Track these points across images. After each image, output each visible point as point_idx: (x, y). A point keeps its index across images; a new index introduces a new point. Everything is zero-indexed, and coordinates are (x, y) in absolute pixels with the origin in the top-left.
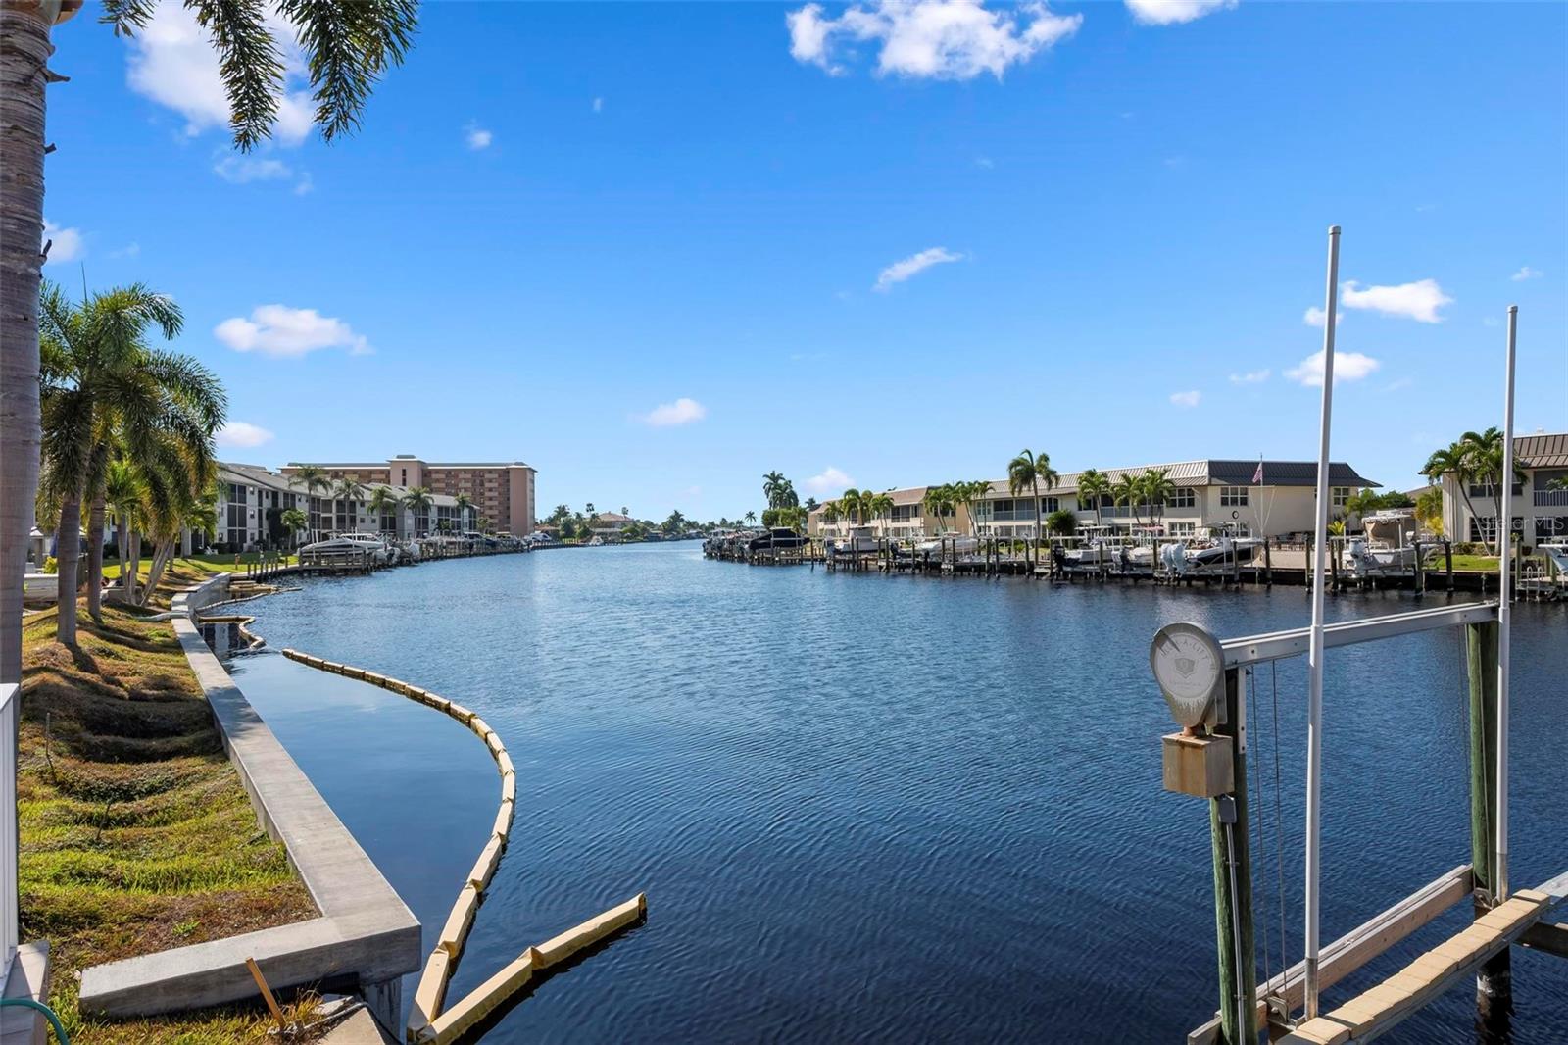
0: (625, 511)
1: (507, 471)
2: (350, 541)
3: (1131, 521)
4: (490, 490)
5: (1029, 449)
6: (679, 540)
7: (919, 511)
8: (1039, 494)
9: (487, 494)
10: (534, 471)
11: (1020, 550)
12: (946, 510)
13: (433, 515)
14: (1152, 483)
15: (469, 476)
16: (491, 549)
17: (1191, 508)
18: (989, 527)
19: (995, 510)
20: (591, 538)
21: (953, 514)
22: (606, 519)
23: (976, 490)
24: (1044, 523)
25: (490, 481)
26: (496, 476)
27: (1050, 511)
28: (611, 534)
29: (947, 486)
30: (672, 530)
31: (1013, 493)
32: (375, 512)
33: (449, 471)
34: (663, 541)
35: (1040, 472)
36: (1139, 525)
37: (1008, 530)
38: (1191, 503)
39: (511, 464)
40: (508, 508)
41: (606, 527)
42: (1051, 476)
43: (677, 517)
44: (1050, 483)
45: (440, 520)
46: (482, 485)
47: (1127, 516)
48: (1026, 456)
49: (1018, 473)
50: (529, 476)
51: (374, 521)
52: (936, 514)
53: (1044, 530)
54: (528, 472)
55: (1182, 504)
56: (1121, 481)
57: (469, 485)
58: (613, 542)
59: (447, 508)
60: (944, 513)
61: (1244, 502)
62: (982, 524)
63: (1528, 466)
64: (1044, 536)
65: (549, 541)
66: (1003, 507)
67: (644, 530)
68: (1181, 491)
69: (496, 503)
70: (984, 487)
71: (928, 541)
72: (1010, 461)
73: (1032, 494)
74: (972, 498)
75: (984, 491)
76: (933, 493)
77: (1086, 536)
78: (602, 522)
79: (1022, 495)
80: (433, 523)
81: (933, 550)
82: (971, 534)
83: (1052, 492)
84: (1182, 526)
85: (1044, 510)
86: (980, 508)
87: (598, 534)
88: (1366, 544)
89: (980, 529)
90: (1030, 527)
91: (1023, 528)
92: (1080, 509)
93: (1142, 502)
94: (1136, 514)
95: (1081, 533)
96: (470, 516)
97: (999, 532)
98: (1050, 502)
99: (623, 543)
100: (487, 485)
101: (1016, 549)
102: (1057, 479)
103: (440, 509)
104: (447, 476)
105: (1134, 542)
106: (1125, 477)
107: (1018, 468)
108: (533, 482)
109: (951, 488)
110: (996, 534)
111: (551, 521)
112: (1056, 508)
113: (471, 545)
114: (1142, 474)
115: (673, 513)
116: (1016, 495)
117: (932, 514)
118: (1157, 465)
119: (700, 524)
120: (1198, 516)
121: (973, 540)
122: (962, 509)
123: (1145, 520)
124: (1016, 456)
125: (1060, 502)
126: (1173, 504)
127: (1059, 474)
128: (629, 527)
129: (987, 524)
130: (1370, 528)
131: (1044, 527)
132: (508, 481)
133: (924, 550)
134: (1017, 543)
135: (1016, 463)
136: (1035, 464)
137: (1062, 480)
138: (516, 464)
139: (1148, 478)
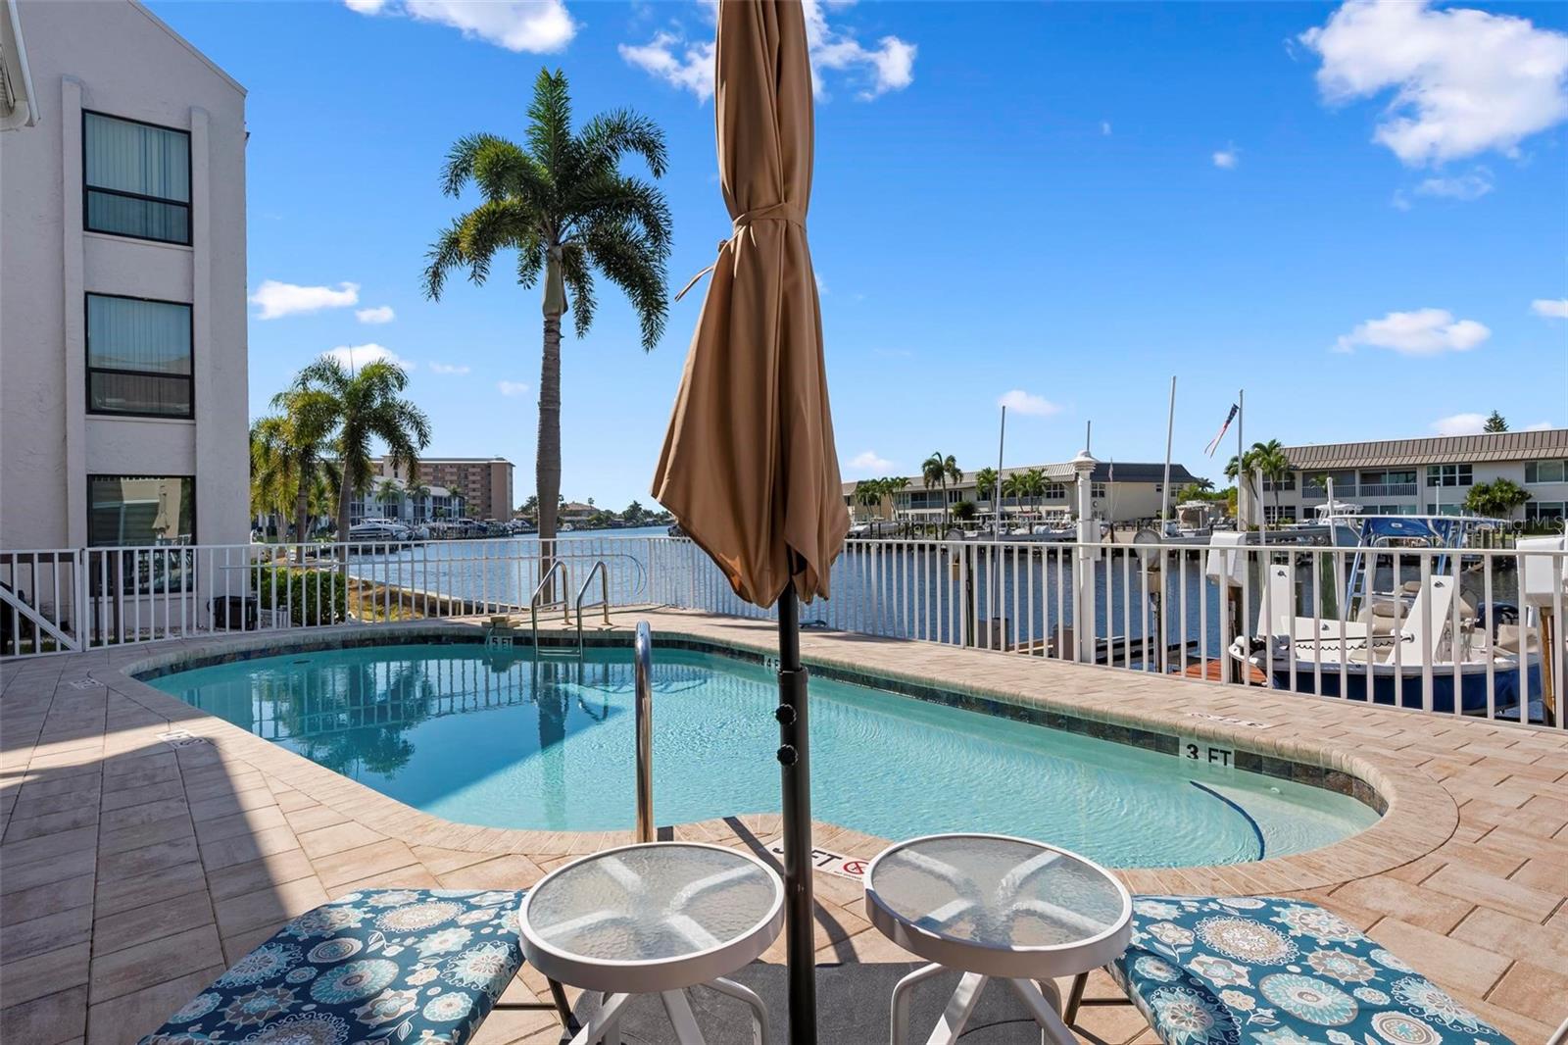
0: (591, 501)
1: (489, 466)
2: (380, 526)
3: (1017, 509)
4: (474, 482)
5: (940, 452)
6: (637, 527)
7: (851, 502)
8: (947, 487)
9: (471, 486)
10: (513, 466)
11: (931, 532)
12: (873, 500)
13: (429, 504)
14: (1032, 480)
15: (455, 470)
16: (483, 533)
17: (1062, 499)
18: (908, 515)
19: (913, 500)
20: (562, 525)
21: (879, 503)
22: (574, 509)
23: (897, 484)
24: (950, 511)
25: (474, 474)
26: (479, 470)
27: (956, 501)
28: (579, 522)
29: (874, 481)
30: (632, 518)
31: (927, 486)
32: (382, 501)
33: (437, 465)
34: (625, 527)
35: (948, 470)
36: (1023, 512)
37: (922, 517)
38: (1062, 495)
39: (492, 459)
40: (490, 498)
41: (574, 515)
42: (956, 474)
43: (636, 507)
44: (956, 479)
45: (435, 508)
46: (466, 477)
47: (1015, 505)
48: (937, 457)
49: (930, 470)
50: (508, 471)
51: (379, 509)
52: (865, 504)
53: (951, 517)
54: (508, 467)
55: (1055, 496)
56: (1009, 478)
57: (455, 478)
58: (580, 529)
59: (441, 498)
60: (872, 502)
61: (1102, 494)
62: (901, 512)
63: (1296, 468)
64: (951, 521)
65: (527, 527)
66: (918, 498)
67: (608, 518)
68: (1055, 487)
69: (479, 494)
70: (904, 482)
71: (858, 524)
72: (923, 461)
73: (942, 488)
74: (894, 491)
75: (904, 485)
76: (863, 486)
77: (981, 521)
78: (571, 511)
79: (936, 488)
80: (429, 511)
81: (863, 532)
82: (893, 519)
83: (957, 486)
84: (1055, 513)
85: (951, 501)
86: (901, 500)
87: (567, 522)
88: (1176, 525)
89: (900, 515)
90: (940, 514)
91: (935, 514)
92: (979, 499)
93: (1026, 494)
94: (1020, 504)
95: (978, 518)
96: (460, 505)
97: (915, 518)
98: (956, 495)
99: (590, 529)
100: (471, 478)
101: (928, 532)
102: (961, 475)
103: (435, 498)
104: (434, 470)
105: (1017, 525)
106: (1013, 475)
107: (931, 466)
108: (511, 475)
109: (878, 483)
110: (913, 519)
111: (524, 510)
112: (960, 499)
113: (466, 531)
114: (1025, 473)
115: (632, 503)
116: (930, 488)
117: (862, 504)
118: (1036, 463)
119: (655, 513)
120: (1066, 505)
121: (894, 524)
122: (886, 500)
123: (1027, 508)
124: (929, 457)
125: (963, 493)
126: (1049, 496)
127: (963, 471)
128: (595, 516)
129: (907, 511)
130: (1181, 513)
131: (951, 514)
132: (490, 475)
133: (856, 532)
134: (929, 527)
135: (929, 463)
136: (944, 463)
137: (965, 477)
138: (497, 459)
139: (1029, 476)
